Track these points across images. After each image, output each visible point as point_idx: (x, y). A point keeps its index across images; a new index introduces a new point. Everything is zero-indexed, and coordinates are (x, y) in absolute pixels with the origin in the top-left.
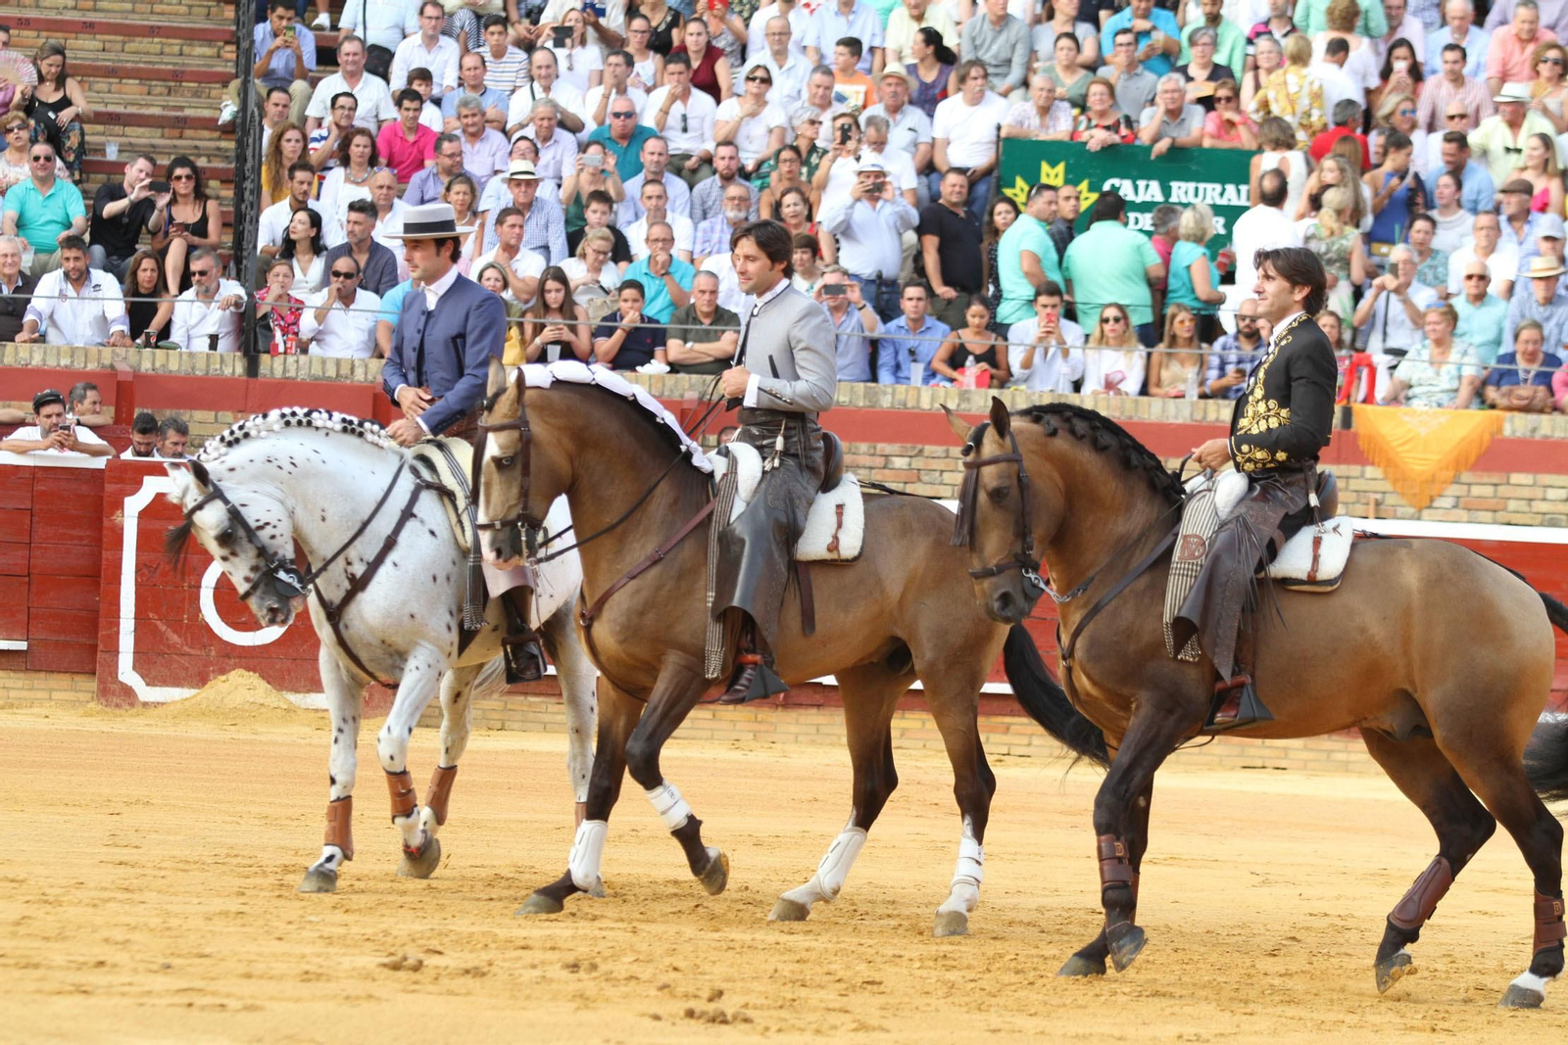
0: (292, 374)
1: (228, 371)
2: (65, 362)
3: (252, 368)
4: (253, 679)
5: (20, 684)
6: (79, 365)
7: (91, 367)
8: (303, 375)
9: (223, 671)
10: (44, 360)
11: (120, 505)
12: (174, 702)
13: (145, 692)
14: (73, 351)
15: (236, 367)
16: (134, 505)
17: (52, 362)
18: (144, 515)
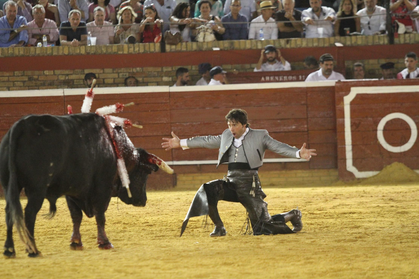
0: (408, 41)
1: (382, 42)
2: (315, 44)
3: (391, 41)
4: (401, 165)
5: (307, 175)
6: (321, 45)
7: (326, 45)
8: (412, 41)
9: (390, 163)
10: (307, 44)
11: (342, 100)
12: (370, 178)
13: (359, 174)
14: (319, 39)
15: (385, 40)
16: (348, 99)
17: (310, 45)
18: (352, 103)
